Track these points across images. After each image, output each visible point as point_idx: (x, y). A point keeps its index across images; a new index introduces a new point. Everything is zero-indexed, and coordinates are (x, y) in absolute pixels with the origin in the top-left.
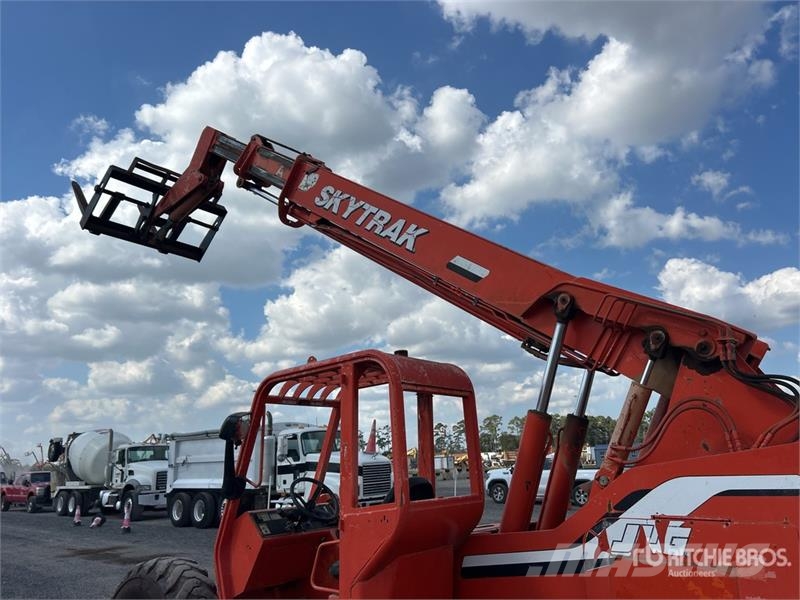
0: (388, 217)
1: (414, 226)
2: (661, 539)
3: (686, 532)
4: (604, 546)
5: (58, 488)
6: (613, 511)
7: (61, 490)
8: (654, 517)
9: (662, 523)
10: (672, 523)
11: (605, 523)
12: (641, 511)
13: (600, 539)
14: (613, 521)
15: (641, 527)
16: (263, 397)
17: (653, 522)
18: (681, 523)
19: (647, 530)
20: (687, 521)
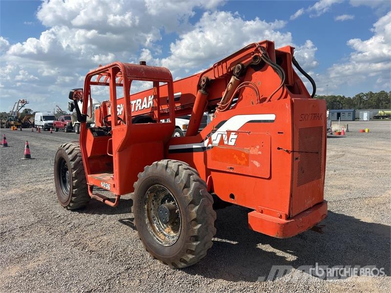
0: (140, 100)
1: (150, 97)
2: (228, 139)
3: (236, 137)
4: (210, 142)
5: (75, 123)
6: (215, 129)
7: (76, 123)
8: (227, 131)
9: (229, 133)
10: (232, 133)
11: (211, 133)
12: (223, 129)
13: (209, 139)
14: (214, 133)
15: (222, 135)
16: (88, 82)
17: (226, 133)
18: (234, 133)
19: (224, 136)
20: (237, 132)
